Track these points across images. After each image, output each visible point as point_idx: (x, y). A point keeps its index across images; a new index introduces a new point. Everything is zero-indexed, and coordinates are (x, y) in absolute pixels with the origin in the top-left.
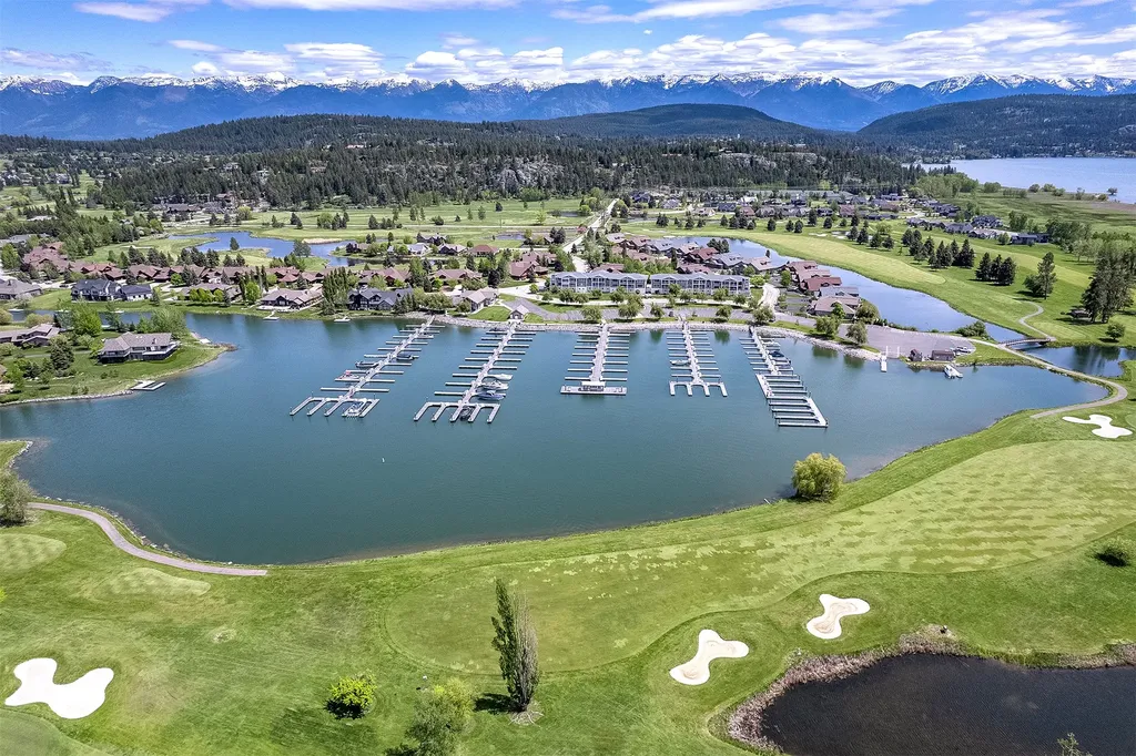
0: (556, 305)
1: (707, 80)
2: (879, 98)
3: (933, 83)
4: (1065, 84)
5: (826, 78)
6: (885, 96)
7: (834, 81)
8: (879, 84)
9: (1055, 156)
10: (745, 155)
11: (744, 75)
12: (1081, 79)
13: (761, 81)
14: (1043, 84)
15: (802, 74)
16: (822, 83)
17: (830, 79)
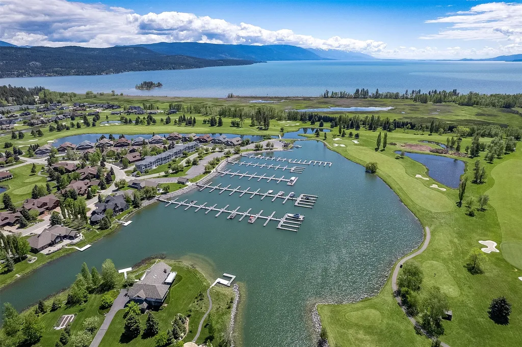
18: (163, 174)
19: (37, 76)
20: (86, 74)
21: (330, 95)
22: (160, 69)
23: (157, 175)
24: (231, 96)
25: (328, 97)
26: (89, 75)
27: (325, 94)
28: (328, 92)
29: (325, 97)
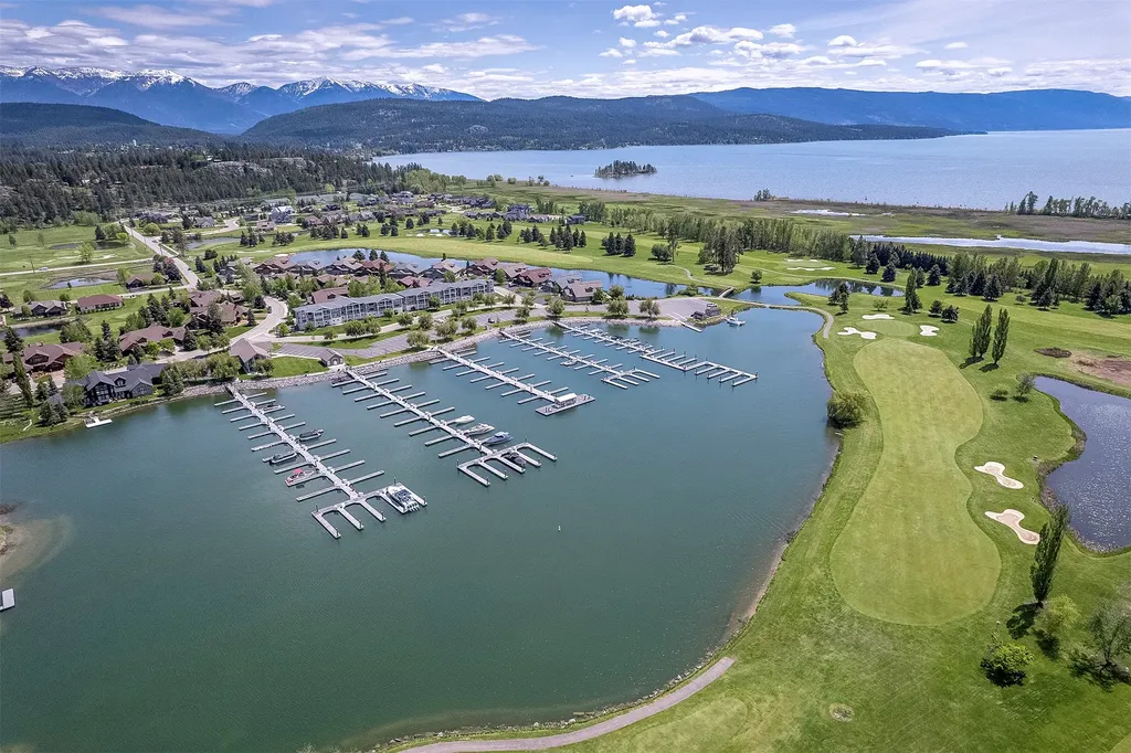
0: (344, 341)
1: (22, 74)
2: (238, 99)
3: (287, 86)
4: (394, 90)
5: (176, 77)
6: (243, 98)
7: (186, 81)
8: (234, 85)
9: (440, 151)
10: (237, 163)
11: (72, 69)
12: (405, 86)
13: (98, 78)
14: (378, 89)
15: (146, 72)
16: (173, 82)
17: (181, 78)
18: (321, 338)
19: (470, 151)
20: (552, 149)
21: (1039, 206)
22: (706, 143)
23: (308, 339)
24: (764, 197)
25: (1031, 213)
26: (556, 149)
27: (1023, 203)
28: (1033, 199)
29: (1022, 212)
